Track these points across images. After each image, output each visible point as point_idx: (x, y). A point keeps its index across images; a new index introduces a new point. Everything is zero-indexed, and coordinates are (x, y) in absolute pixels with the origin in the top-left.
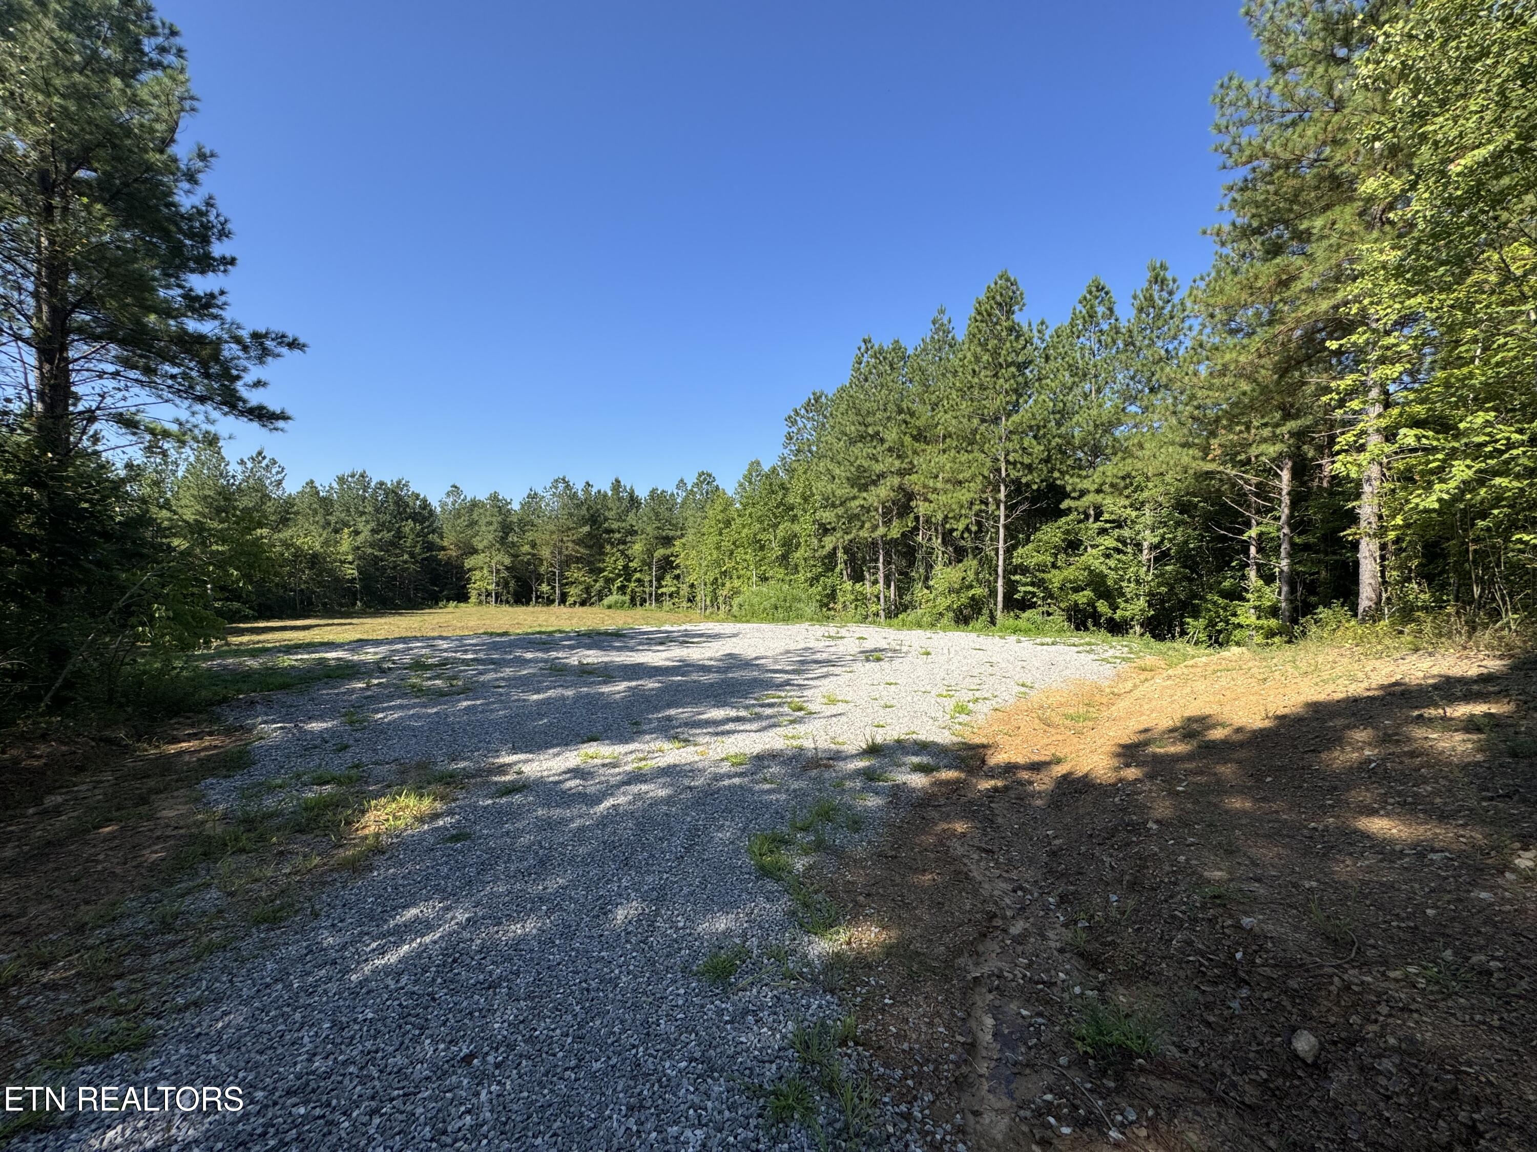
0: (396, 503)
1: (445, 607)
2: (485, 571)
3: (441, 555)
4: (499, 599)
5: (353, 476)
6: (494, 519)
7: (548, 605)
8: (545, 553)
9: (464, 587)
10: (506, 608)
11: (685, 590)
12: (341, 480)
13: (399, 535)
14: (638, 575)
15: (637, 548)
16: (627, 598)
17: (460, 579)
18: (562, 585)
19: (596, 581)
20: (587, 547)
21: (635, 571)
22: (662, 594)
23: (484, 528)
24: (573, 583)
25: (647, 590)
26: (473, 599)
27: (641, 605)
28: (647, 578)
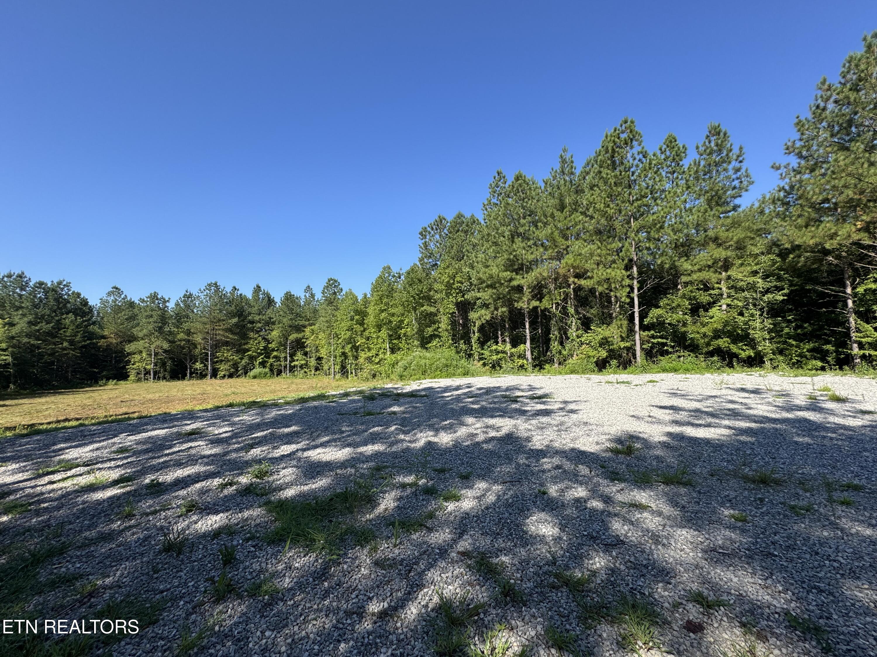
0: (57, 300)
1: (105, 384)
2: (144, 355)
3: (102, 342)
4: (157, 377)
5: (10, 276)
6: (154, 313)
7: (201, 379)
8: (198, 338)
9: (124, 367)
10: (163, 383)
11: (313, 362)
13: (59, 325)
14: (275, 353)
15: (275, 334)
16: (267, 370)
17: (120, 361)
18: (213, 363)
19: (242, 359)
20: (233, 333)
21: (273, 350)
22: (294, 366)
23: (144, 320)
24: (222, 361)
25: (283, 363)
26: (132, 377)
27: (278, 375)
28: (283, 355)
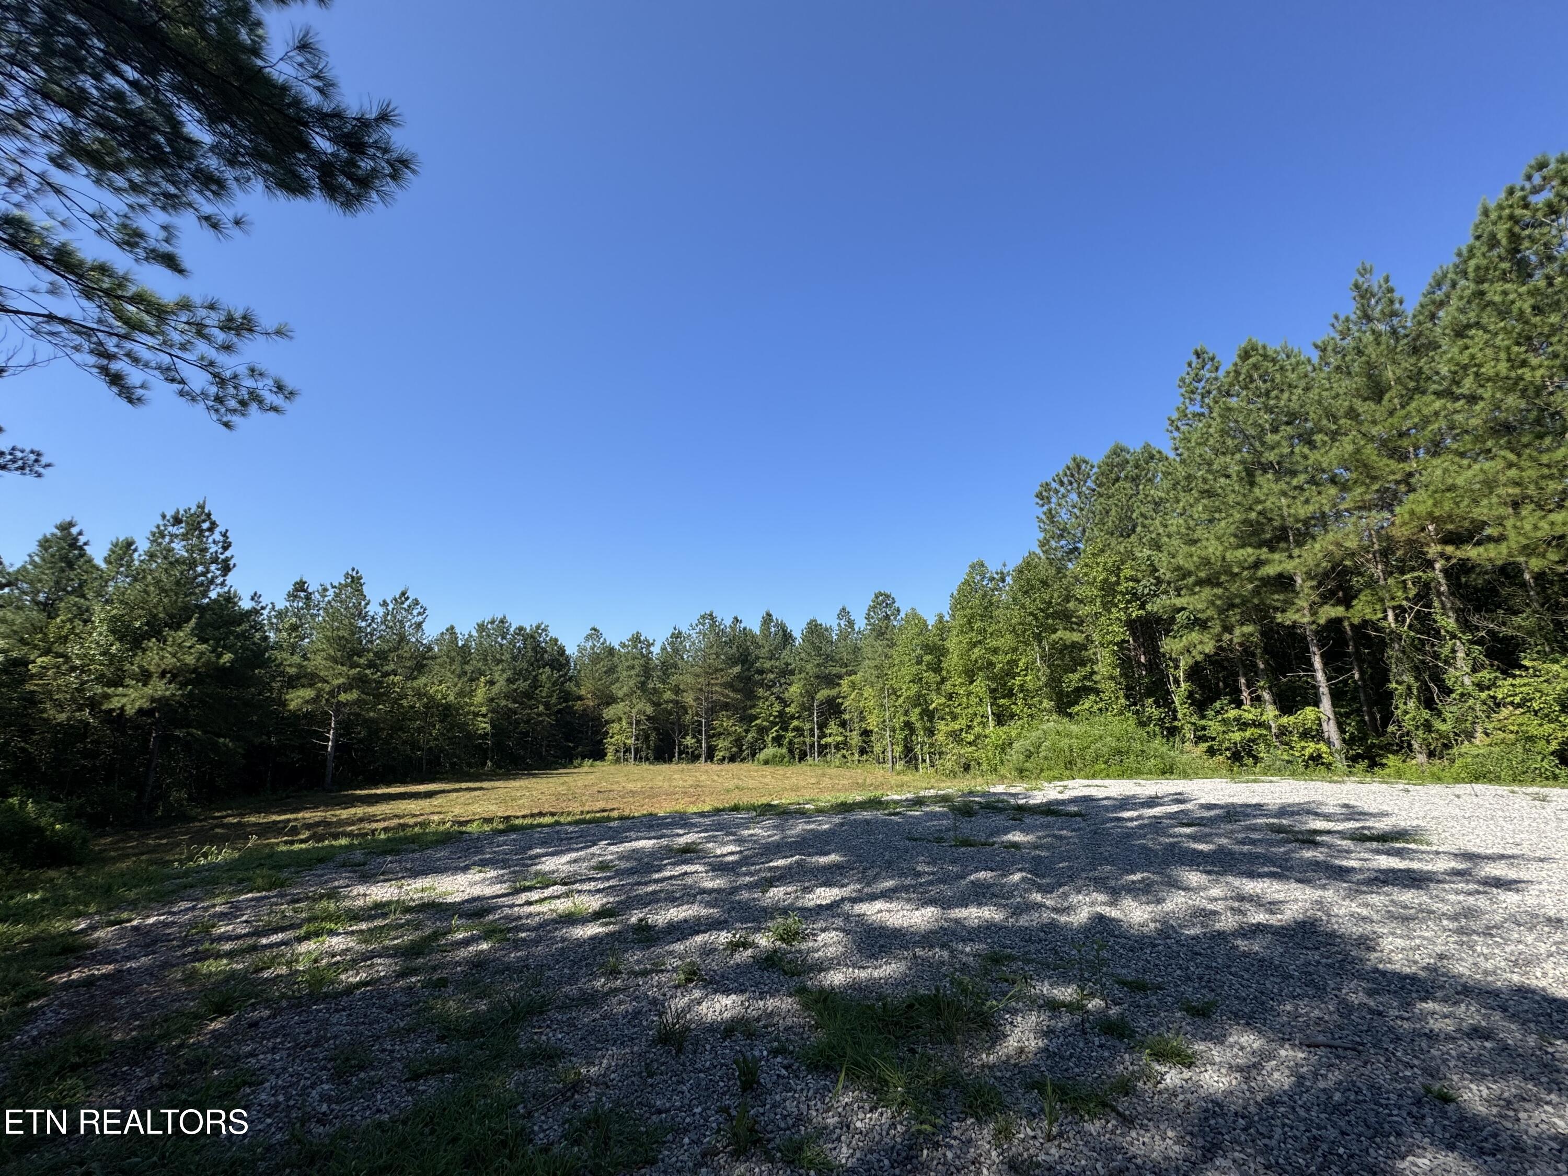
0: (534, 649)
1: (580, 765)
2: (624, 723)
3: (578, 705)
4: (638, 758)
5: (493, 622)
6: (636, 662)
7: (693, 762)
8: (689, 699)
9: (601, 742)
10: (645, 766)
11: (855, 739)
12: (481, 627)
13: (536, 684)
14: (795, 723)
15: (795, 690)
16: (784, 751)
17: (597, 732)
18: (709, 737)
19: (747, 731)
20: (735, 690)
21: (793, 717)
22: (827, 746)
23: (625, 673)
24: (720, 734)
25: (807, 740)
26: (610, 757)
27: (801, 760)
28: (807, 726)
